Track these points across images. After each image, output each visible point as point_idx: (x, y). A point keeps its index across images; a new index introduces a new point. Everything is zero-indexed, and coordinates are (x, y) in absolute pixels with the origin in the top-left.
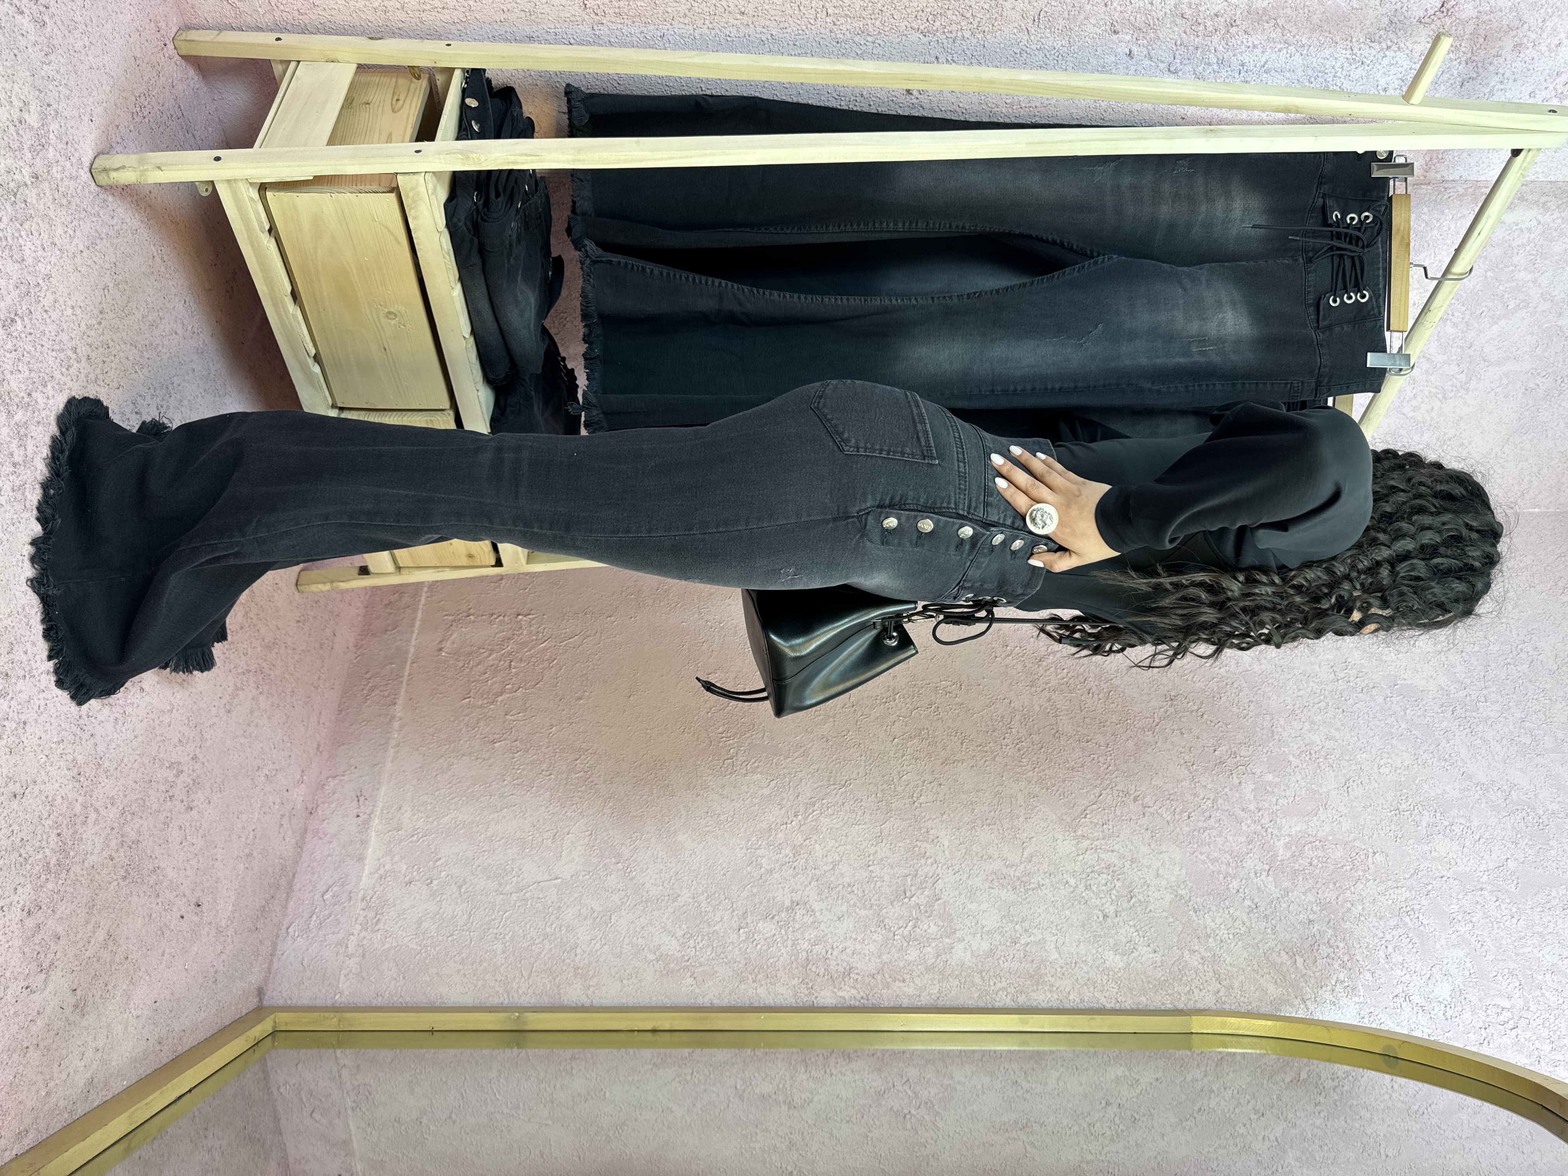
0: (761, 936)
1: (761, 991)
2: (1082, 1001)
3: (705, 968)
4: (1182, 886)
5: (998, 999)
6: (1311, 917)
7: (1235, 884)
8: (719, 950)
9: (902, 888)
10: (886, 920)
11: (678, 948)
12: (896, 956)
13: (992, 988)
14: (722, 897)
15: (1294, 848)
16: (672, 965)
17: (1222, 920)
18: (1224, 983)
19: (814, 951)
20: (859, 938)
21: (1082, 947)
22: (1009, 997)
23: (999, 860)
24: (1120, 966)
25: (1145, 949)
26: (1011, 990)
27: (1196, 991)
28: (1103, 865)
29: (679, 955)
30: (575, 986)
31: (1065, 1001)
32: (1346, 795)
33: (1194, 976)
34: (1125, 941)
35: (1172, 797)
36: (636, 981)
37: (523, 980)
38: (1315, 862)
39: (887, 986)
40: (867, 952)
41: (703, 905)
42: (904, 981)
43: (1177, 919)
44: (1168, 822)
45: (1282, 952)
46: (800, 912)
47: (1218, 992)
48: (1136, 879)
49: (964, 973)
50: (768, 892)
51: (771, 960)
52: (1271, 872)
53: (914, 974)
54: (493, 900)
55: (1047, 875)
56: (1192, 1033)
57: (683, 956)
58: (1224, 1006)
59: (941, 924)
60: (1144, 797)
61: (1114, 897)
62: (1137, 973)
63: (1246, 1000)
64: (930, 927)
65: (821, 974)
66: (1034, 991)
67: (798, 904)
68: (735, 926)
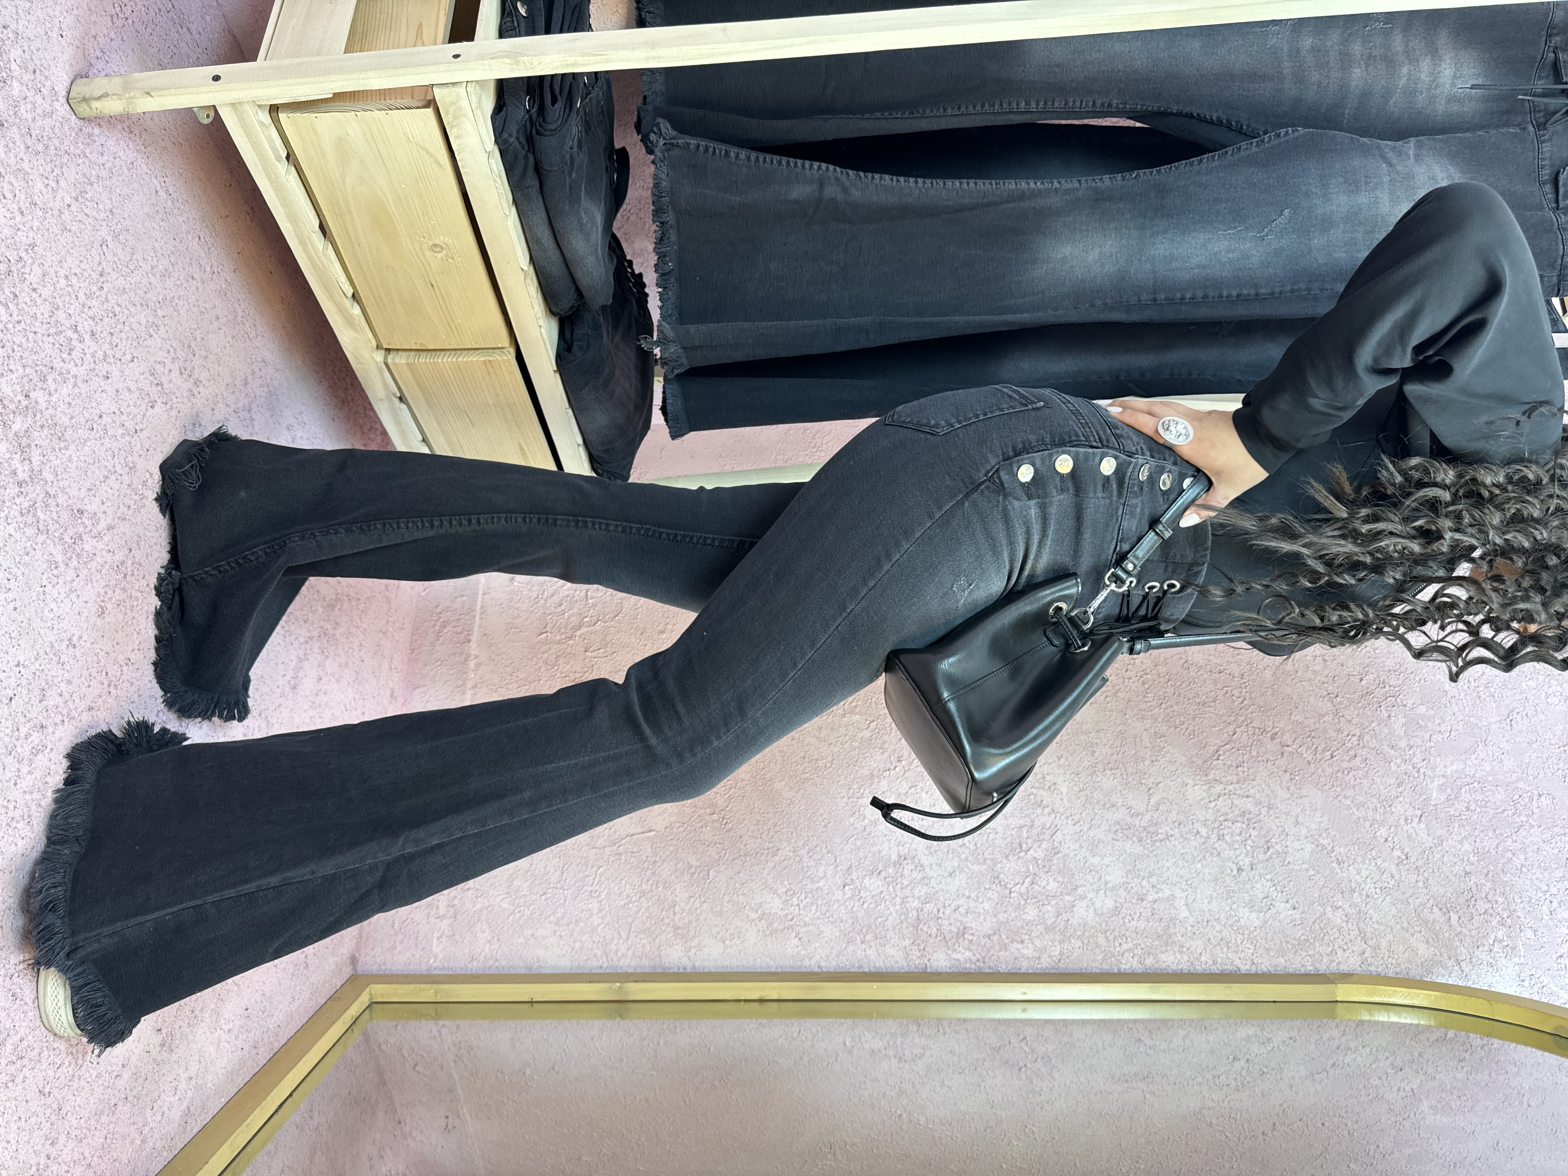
0: (868, 893)
1: (872, 953)
2: (1215, 962)
3: (811, 928)
4: (1324, 835)
5: (1124, 962)
6: (1467, 869)
7: (1383, 832)
8: (824, 909)
9: (1018, 841)
10: (1001, 876)
11: (781, 906)
12: (1013, 915)
13: (1118, 949)
14: (825, 851)
15: (1449, 790)
16: (776, 925)
17: (1367, 872)
18: (1370, 942)
19: (925, 910)
20: (973, 896)
21: (1214, 903)
22: (1136, 959)
23: (1123, 809)
24: (1256, 924)
25: (1283, 905)
26: (1138, 951)
27: (1339, 952)
28: (1237, 812)
29: (783, 913)
30: (676, 947)
31: (1196, 963)
32: (1509, 728)
33: (1337, 935)
34: (1261, 896)
35: (1313, 734)
36: (738, 942)
37: (621, 941)
38: (1472, 807)
39: (1005, 947)
40: (982, 911)
41: (805, 859)
42: (1022, 942)
43: (1318, 872)
44: (1309, 763)
45: (1434, 907)
46: (908, 867)
47: (1364, 953)
48: (1274, 828)
49: (1087, 934)
50: (873, 845)
51: (880, 920)
52: (1423, 818)
53: (1033, 934)
54: (585, 855)
55: (1176, 824)
56: (1337, 1001)
57: (787, 915)
58: (1370, 968)
59: (1061, 879)
60: (1282, 735)
61: (1249, 848)
62: (1275, 932)
63: (1394, 962)
64: (1048, 883)
65: (934, 935)
66: (1163, 952)
67: (905, 859)
68: (840, 882)
